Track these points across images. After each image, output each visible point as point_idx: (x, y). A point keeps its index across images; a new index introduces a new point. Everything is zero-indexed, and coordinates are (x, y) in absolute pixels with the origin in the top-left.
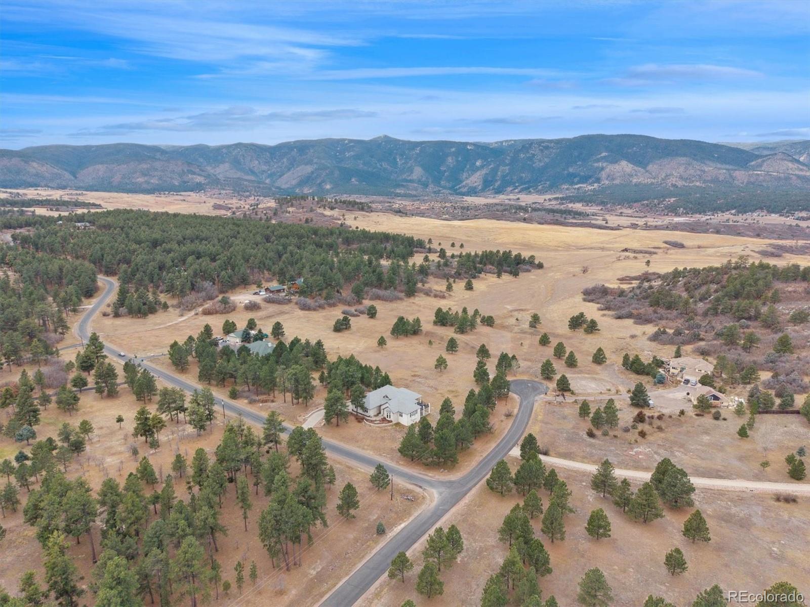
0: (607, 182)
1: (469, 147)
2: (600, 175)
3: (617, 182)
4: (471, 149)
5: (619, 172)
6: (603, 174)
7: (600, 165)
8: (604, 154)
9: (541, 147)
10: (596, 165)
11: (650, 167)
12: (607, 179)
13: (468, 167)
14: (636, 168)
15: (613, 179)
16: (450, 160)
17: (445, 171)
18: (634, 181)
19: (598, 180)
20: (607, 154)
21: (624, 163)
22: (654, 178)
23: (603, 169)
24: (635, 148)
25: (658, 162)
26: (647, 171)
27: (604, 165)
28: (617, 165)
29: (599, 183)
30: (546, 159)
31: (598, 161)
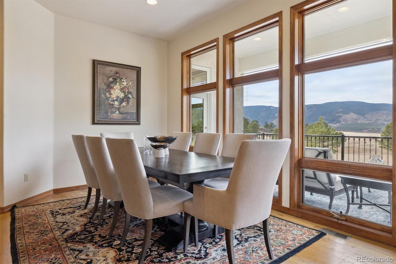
0: (344, 123)
1: (271, 108)
2: (340, 119)
3: (349, 122)
4: (272, 109)
5: (350, 118)
6: (341, 119)
7: (339, 115)
8: (340, 110)
9: (307, 107)
10: (337, 115)
11: (366, 116)
12: (344, 121)
13: (271, 116)
14: (359, 116)
15: (347, 121)
16: (263, 113)
17: (260, 118)
18: (359, 122)
19: (339, 122)
20: (342, 110)
21: (352, 114)
22: (370, 121)
23: (340, 117)
24: (357, 107)
25: (371, 113)
26: (365, 118)
27: (341, 115)
28: (348, 114)
29: (339, 123)
30: (310, 113)
31: (338, 113)
